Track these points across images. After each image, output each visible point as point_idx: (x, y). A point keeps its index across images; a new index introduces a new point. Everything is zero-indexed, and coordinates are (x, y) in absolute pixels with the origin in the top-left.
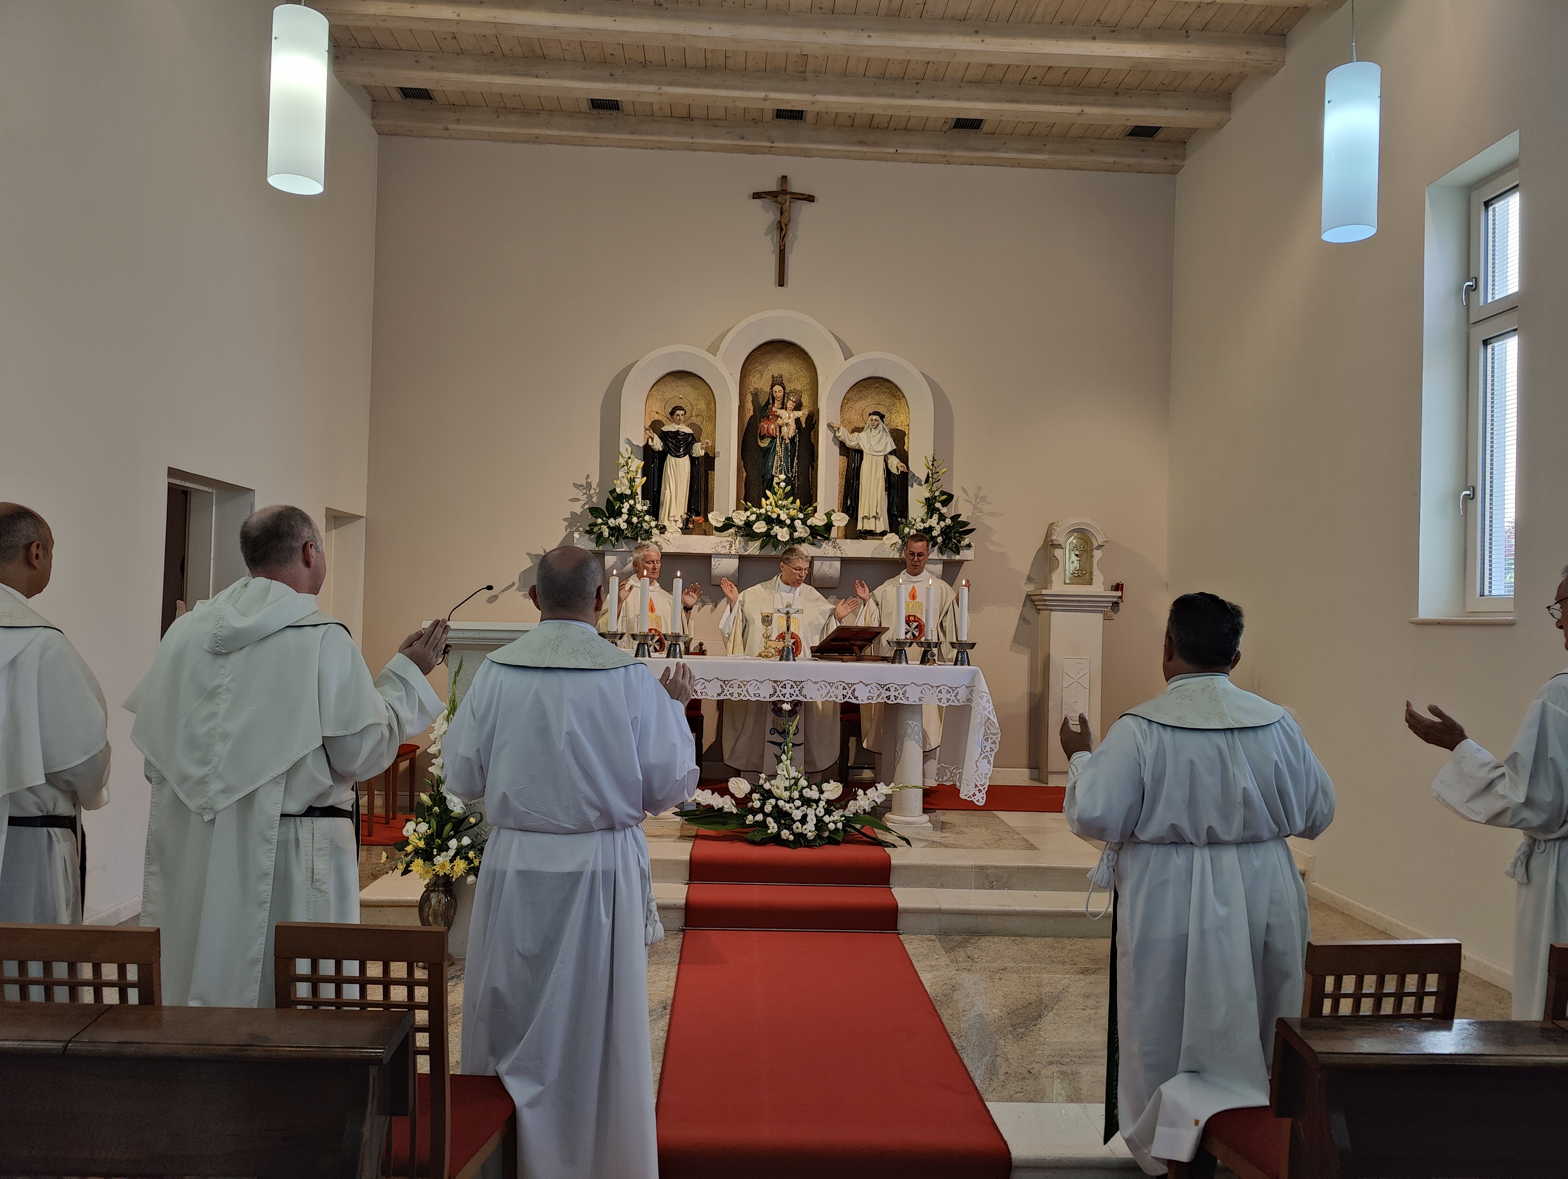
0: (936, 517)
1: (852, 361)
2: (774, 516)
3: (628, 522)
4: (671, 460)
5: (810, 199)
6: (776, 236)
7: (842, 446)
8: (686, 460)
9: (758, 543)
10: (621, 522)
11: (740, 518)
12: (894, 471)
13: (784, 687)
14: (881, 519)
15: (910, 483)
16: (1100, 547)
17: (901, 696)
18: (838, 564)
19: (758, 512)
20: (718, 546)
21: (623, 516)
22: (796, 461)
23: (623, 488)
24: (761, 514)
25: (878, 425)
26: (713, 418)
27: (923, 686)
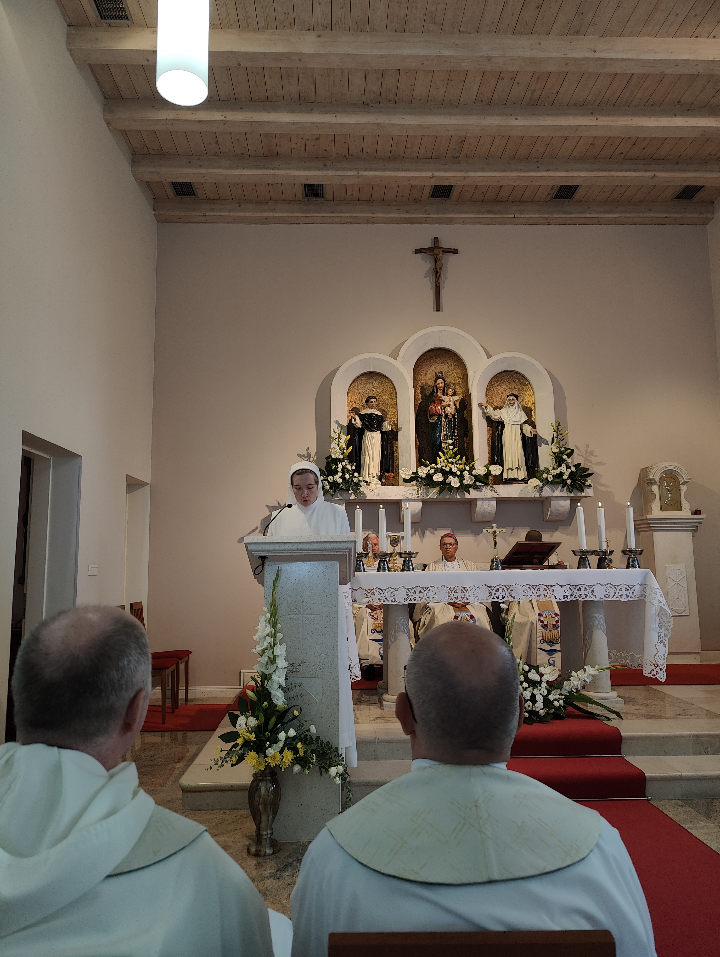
0: (564, 465)
1: (492, 359)
2: (448, 469)
3: (342, 477)
4: (368, 435)
5: (455, 252)
6: (433, 278)
7: (489, 420)
8: (378, 434)
9: (436, 490)
10: (338, 478)
11: (423, 472)
12: (528, 435)
13: (497, 590)
14: (522, 469)
15: (538, 444)
16: (685, 483)
17: (590, 594)
18: (494, 503)
19: (436, 467)
20: (407, 493)
21: (339, 473)
22: (456, 431)
23: (337, 454)
24: (438, 468)
25: (514, 403)
26: (395, 404)
27: (607, 586)
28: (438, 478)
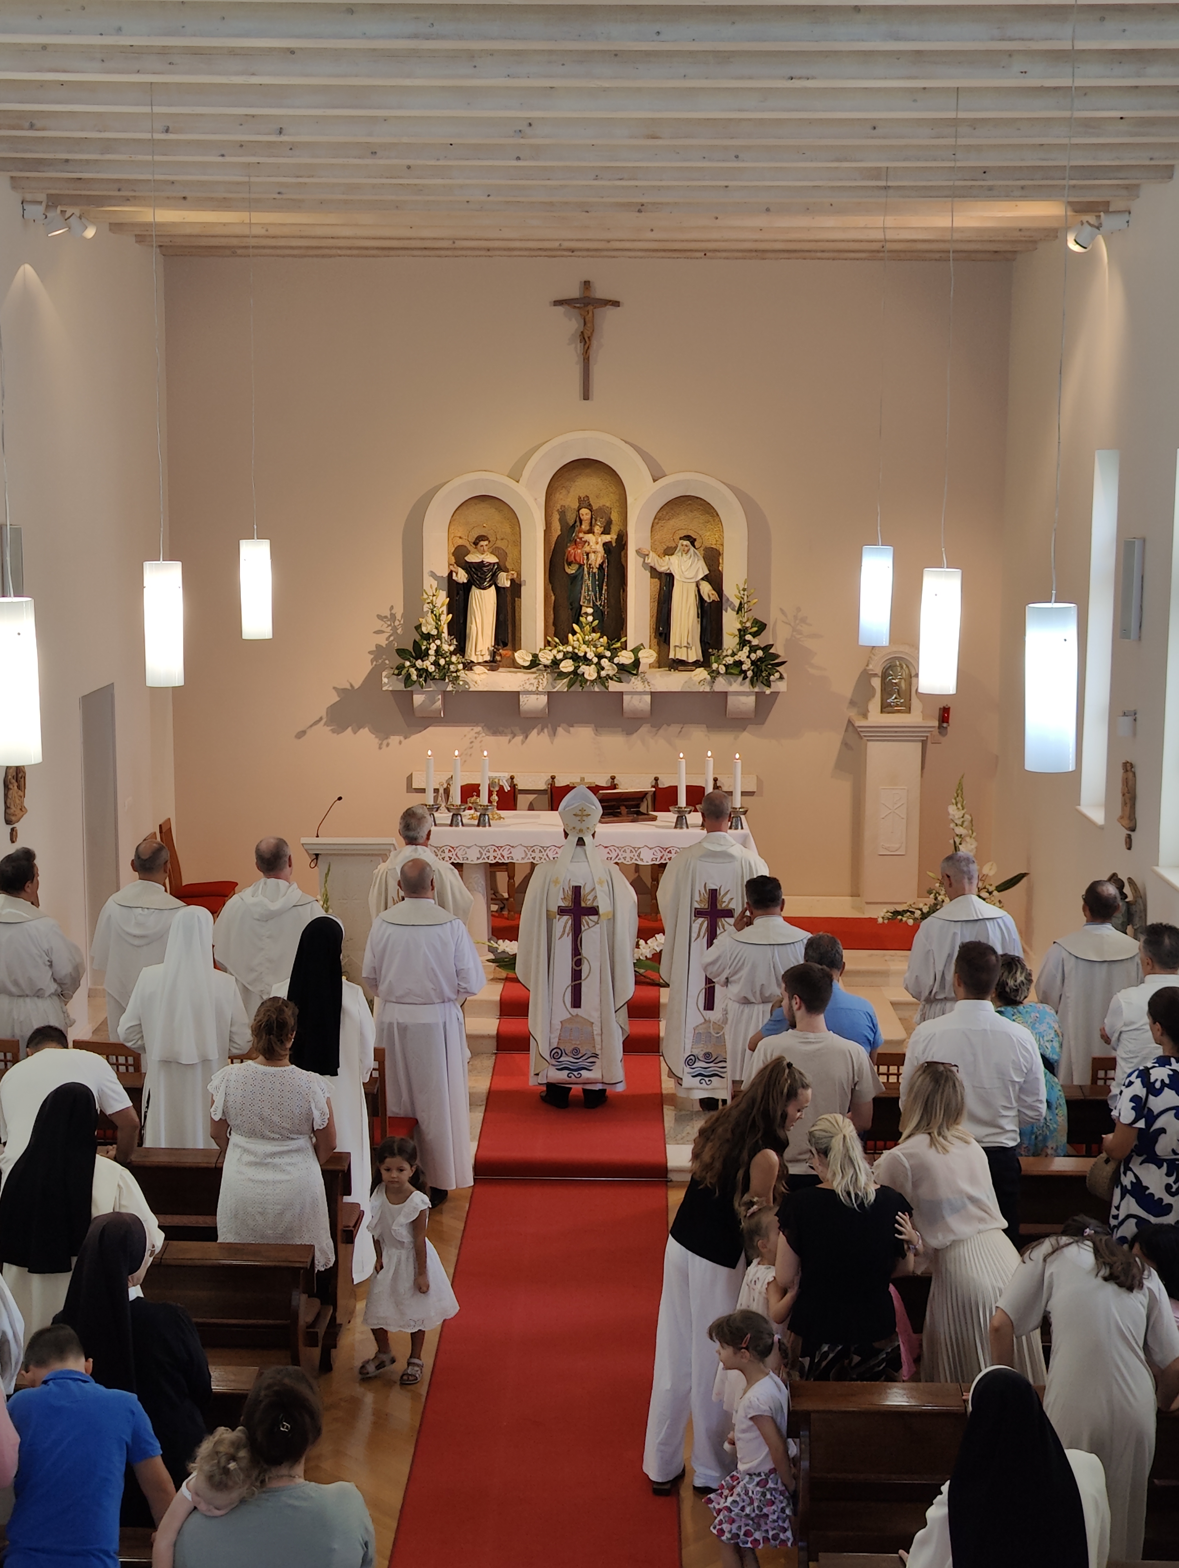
0: (746, 649)
1: (661, 482)
2: (582, 654)
3: (436, 663)
4: (475, 592)
5: (616, 304)
6: (580, 346)
7: (654, 572)
8: (492, 592)
9: (564, 682)
10: (428, 664)
11: (546, 658)
12: (706, 598)
14: (693, 648)
15: (724, 607)
18: (648, 698)
19: (565, 650)
20: (525, 683)
21: (430, 657)
22: (605, 587)
23: (429, 627)
24: (568, 652)
25: (688, 550)
28: (567, 666)
